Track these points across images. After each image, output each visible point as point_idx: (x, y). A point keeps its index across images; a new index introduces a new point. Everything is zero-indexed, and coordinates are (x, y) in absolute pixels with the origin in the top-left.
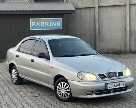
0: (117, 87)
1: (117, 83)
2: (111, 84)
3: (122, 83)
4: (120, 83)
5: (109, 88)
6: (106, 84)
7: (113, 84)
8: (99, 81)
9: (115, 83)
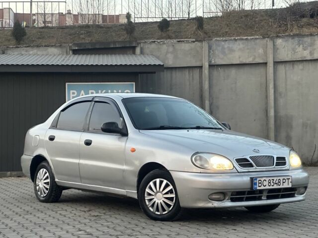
0: (276, 187)
1: (275, 179)
2: (262, 179)
3: (286, 178)
4: (281, 178)
5: (258, 188)
6: (252, 179)
7: (267, 179)
8: (238, 172)
9: (271, 179)
